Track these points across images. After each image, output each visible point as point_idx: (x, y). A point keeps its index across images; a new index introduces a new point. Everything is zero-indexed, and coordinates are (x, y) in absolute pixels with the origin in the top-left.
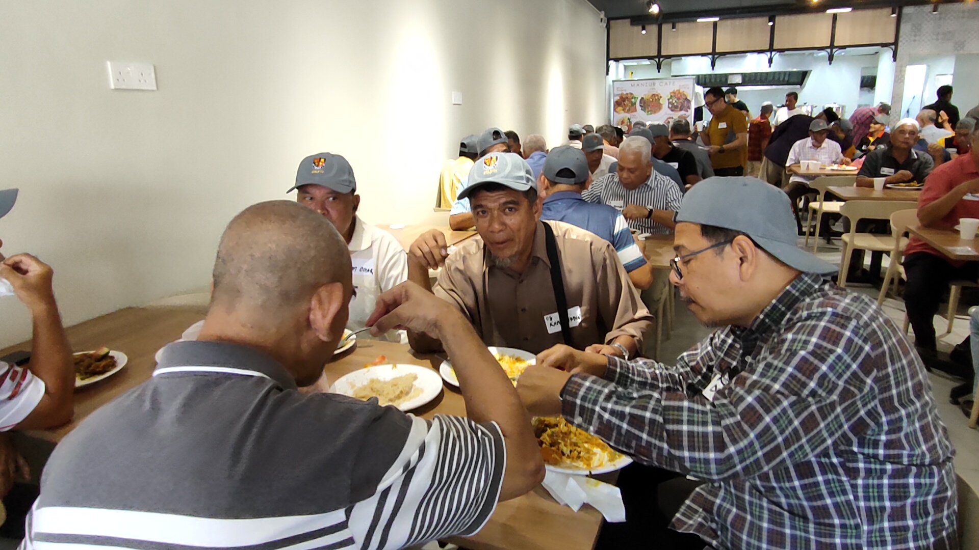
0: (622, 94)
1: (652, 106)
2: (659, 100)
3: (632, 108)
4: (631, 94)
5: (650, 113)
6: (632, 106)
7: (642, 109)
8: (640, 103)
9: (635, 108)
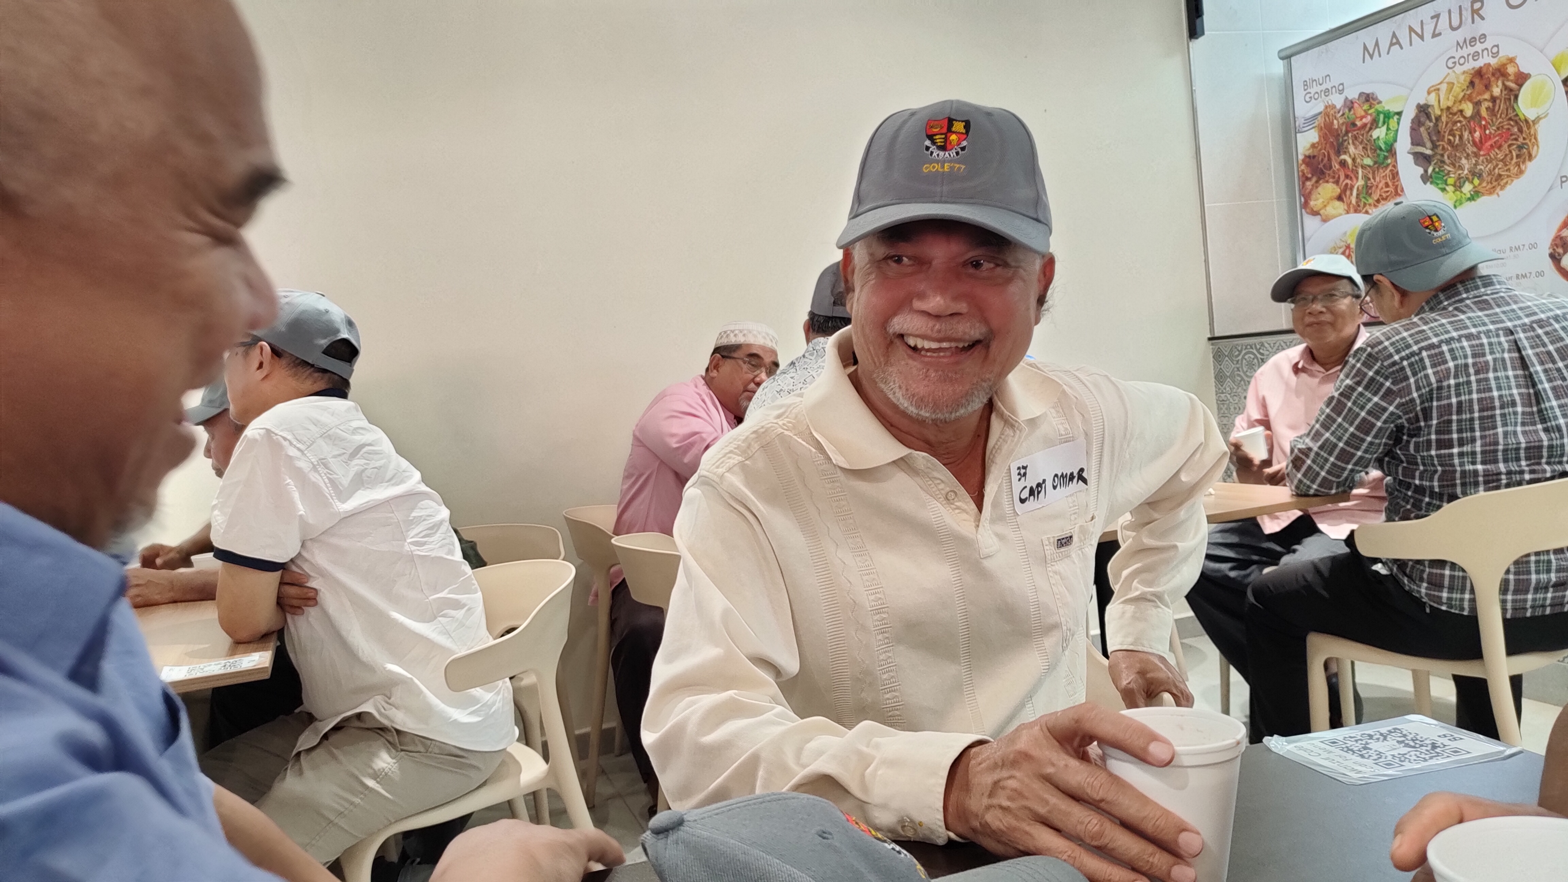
0: (1328, 112)
1: (1479, 145)
2: (1512, 95)
3: (1381, 179)
4: (1368, 98)
5: (1467, 188)
6: (1379, 165)
7: (1425, 178)
8: (1416, 141)
9: (1395, 175)
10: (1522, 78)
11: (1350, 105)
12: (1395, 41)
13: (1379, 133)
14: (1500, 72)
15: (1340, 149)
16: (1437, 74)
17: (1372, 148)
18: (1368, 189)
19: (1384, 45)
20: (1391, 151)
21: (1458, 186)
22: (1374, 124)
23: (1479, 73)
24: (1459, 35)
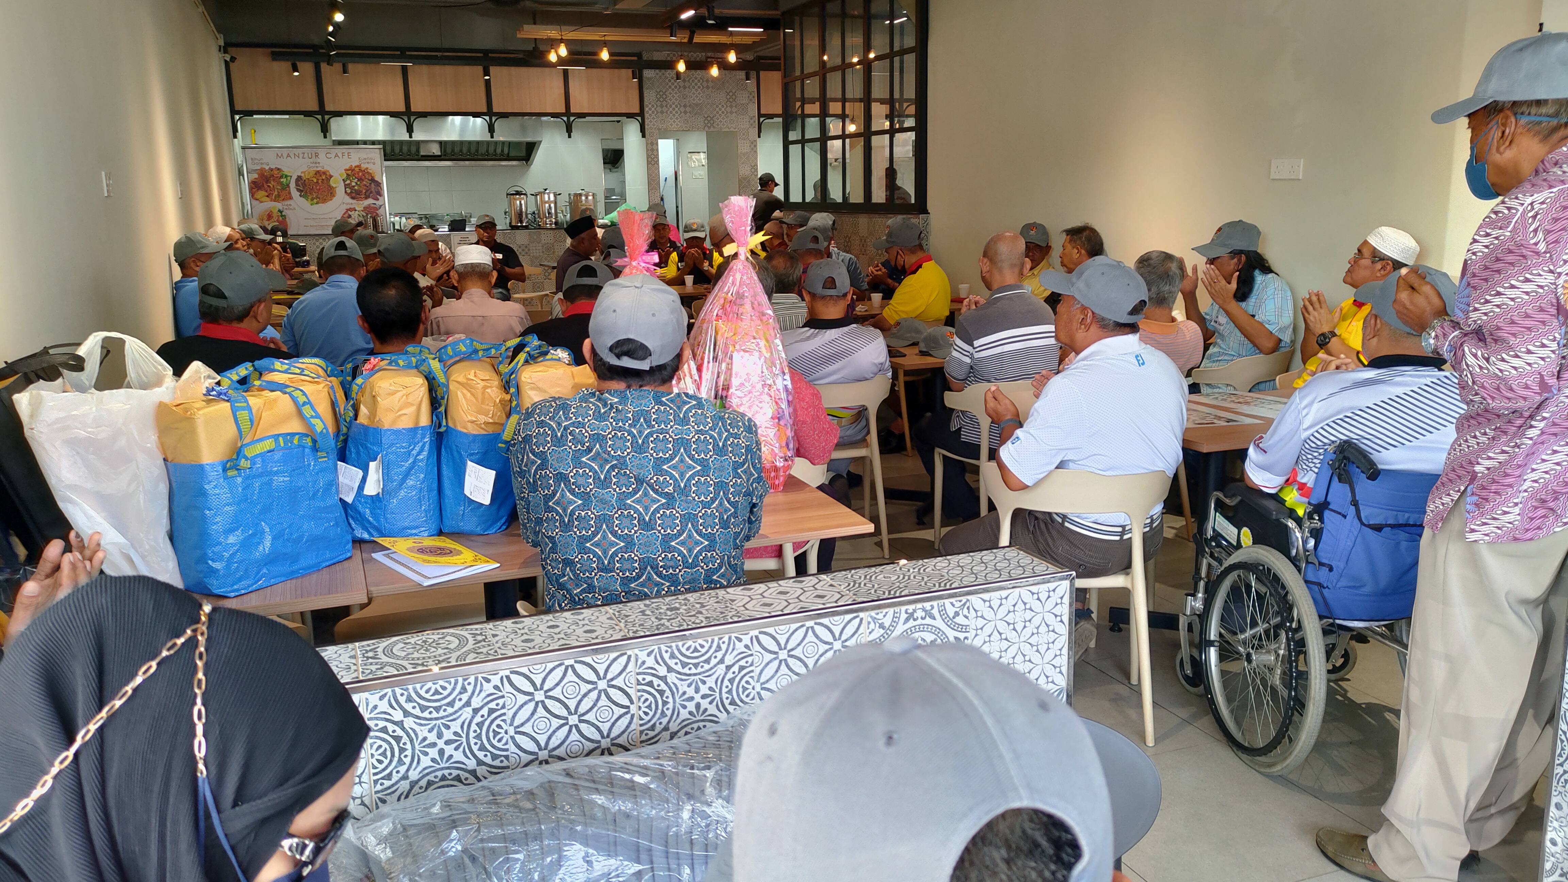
0: (262, 169)
1: (319, 190)
2: (329, 180)
3: (284, 193)
4: (280, 170)
5: (315, 201)
6: (283, 189)
7: (300, 196)
8: (297, 185)
9: (290, 193)
10: (331, 176)
11: (272, 170)
12: (288, 156)
13: (283, 180)
14: (324, 173)
15: (267, 181)
16: (304, 169)
17: (281, 184)
18: (279, 196)
19: (285, 155)
20: (288, 186)
21: (312, 200)
22: (281, 177)
23: (318, 172)
24: (311, 160)
